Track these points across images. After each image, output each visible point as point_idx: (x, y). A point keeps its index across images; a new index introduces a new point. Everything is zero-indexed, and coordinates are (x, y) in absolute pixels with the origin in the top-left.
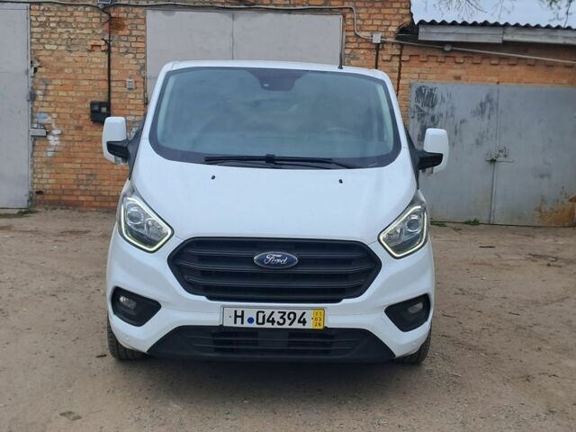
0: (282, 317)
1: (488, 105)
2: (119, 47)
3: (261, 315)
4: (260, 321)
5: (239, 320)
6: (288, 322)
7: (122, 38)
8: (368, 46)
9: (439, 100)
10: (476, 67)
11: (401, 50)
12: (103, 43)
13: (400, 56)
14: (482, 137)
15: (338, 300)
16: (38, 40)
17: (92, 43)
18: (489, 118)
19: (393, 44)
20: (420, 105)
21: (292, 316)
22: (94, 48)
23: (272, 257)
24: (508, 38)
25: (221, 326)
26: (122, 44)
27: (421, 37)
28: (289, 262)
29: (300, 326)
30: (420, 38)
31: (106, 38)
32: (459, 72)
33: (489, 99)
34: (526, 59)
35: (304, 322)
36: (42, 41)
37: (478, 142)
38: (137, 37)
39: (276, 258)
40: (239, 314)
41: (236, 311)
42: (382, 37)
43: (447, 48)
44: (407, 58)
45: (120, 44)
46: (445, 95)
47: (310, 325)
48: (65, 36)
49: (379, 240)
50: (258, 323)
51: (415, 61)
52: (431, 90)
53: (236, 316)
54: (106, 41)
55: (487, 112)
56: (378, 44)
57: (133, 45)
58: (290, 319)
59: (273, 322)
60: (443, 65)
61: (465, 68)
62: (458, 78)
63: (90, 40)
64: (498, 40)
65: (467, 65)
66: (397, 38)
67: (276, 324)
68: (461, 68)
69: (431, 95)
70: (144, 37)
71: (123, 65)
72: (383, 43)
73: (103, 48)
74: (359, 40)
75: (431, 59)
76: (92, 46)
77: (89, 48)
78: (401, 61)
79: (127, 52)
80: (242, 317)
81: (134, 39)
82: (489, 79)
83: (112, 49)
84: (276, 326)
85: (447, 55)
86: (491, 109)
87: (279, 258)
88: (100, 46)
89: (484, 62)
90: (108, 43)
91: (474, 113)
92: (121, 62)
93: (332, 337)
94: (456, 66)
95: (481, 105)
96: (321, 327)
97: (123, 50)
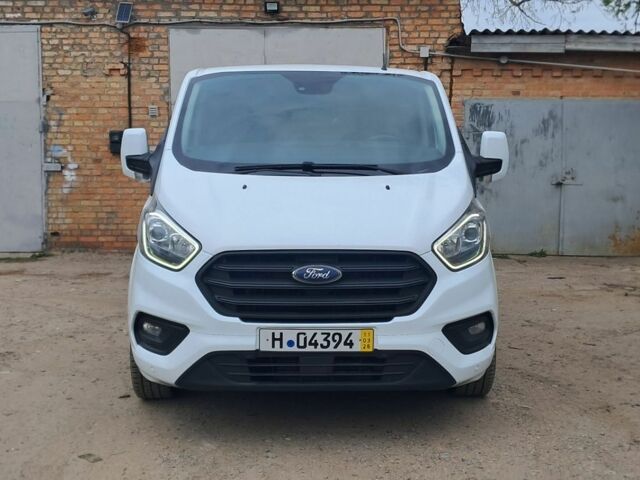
0: (325, 339)
1: (552, 122)
2: (140, 71)
3: (302, 337)
4: (302, 344)
5: (277, 343)
6: (333, 344)
7: (143, 60)
8: (415, 60)
9: (497, 118)
10: (536, 81)
11: (452, 63)
12: (122, 66)
13: (451, 71)
14: (546, 158)
15: (389, 319)
16: (50, 65)
17: (110, 66)
18: (553, 136)
19: (443, 57)
20: (475, 125)
21: (337, 338)
22: (114, 73)
23: (313, 271)
24: (571, 47)
25: (258, 351)
26: (143, 67)
27: (474, 49)
28: (333, 276)
29: (347, 349)
30: (472, 51)
31: (126, 61)
32: (518, 86)
33: (552, 115)
34: (591, 70)
35: (351, 344)
36: (55, 66)
37: (541, 164)
38: (159, 58)
39: (317, 272)
40: (277, 336)
41: (273, 334)
42: (430, 51)
43: (504, 61)
44: (459, 73)
45: (141, 68)
46: (503, 113)
47: (357, 348)
48: (80, 60)
49: (433, 251)
50: (299, 346)
51: (468, 76)
52: (487, 107)
53: (274, 339)
54: (125, 65)
55: (551, 129)
56: (427, 58)
57: (156, 67)
58: (335, 341)
59: (316, 344)
60: (499, 79)
61: (524, 82)
62: (516, 93)
63: (108, 63)
64: (560, 50)
65: (526, 79)
66: (447, 51)
67: (319, 346)
68: (520, 83)
69: (487, 112)
70: (167, 58)
71: (144, 90)
72: (432, 57)
73: (122, 72)
74: (405, 55)
75: (486, 73)
76: (111, 70)
77: (107, 72)
78: (452, 77)
79: (149, 76)
80: (281, 339)
81: (156, 61)
82: (552, 93)
83: (132, 73)
84: (319, 349)
85: (503, 68)
86: (555, 127)
87: (320, 272)
88: (119, 70)
89: (545, 74)
90: (127, 66)
91: (537, 132)
92: (142, 87)
93: (383, 360)
94: (514, 80)
95: (544, 122)
96: (371, 350)
97: (144, 74)
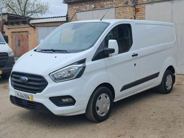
6: (26, 98)
7: (139, 15)
15: (36, 93)
26: (139, 17)
29: (28, 100)
31: (134, 15)
38: (143, 14)
40: (18, 94)
47: (30, 100)
48: (124, 16)
49: (49, 76)
50: (21, 97)
54: (134, 16)
57: (142, 16)
59: (23, 97)
63: (130, 16)
70: (144, 13)
73: (133, 19)
81: (142, 14)
84: (24, 99)
88: (132, 18)
96: (33, 101)
